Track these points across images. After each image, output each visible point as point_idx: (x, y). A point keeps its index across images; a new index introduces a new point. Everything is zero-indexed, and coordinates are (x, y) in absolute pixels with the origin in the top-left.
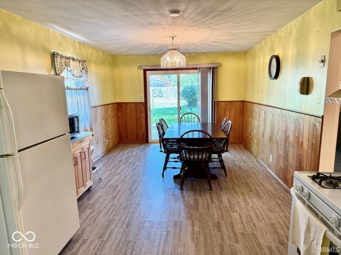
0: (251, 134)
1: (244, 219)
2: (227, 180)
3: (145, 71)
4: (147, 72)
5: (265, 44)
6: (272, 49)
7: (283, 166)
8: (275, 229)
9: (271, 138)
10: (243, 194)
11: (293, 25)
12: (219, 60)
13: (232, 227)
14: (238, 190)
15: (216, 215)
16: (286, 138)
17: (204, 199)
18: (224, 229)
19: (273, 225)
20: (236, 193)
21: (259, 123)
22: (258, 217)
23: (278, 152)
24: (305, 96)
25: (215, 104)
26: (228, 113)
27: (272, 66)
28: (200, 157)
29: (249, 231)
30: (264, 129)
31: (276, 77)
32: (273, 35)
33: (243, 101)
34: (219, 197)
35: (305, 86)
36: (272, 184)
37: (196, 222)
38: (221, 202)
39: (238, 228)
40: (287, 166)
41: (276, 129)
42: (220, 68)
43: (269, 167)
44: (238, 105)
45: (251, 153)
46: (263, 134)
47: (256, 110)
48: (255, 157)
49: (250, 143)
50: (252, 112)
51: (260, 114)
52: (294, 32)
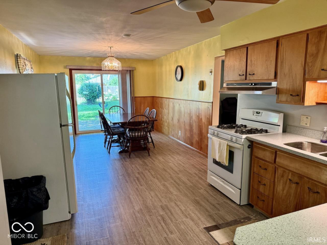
0: (161, 120)
1: (177, 165)
2: (157, 149)
3: (71, 70)
4: (73, 71)
5: (170, 56)
6: (176, 61)
7: (189, 136)
8: (194, 166)
9: (179, 120)
10: (170, 155)
11: (192, 48)
12: (134, 65)
13: (173, 169)
14: (166, 154)
15: (160, 166)
16: (191, 118)
17: (148, 161)
18: (168, 171)
19: (193, 165)
20: (166, 155)
21: (169, 111)
22: (183, 163)
23: (185, 128)
24: (201, 92)
25: (134, 99)
26: (142, 106)
27: (177, 73)
28: (139, 134)
29: (182, 169)
30: (173, 115)
31: (181, 80)
32: (177, 52)
33: (153, 97)
34: (156, 158)
35: (202, 86)
36: (183, 148)
37: (151, 171)
38: (159, 160)
39: (176, 169)
40: (192, 135)
41: (183, 113)
42: (135, 71)
43: (179, 139)
44: (149, 100)
45: (163, 133)
46: (172, 118)
47: (166, 102)
48: (167, 135)
49: (161, 127)
50: (162, 104)
51: (169, 105)
52: (192, 53)
